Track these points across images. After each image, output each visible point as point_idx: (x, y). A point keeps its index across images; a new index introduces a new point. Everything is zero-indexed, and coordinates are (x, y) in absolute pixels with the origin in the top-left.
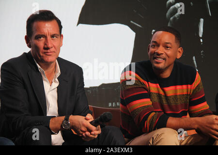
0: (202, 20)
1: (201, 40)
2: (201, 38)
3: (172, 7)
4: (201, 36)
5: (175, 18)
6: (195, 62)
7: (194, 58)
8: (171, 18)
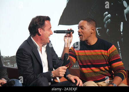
0: (122, 23)
1: (122, 33)
2: (122, 32)
3: (106, 16)
4: (121, 31)
5: (108, 22)
6: (118, 44)
7: (118, 42)
8: (106, 22)
